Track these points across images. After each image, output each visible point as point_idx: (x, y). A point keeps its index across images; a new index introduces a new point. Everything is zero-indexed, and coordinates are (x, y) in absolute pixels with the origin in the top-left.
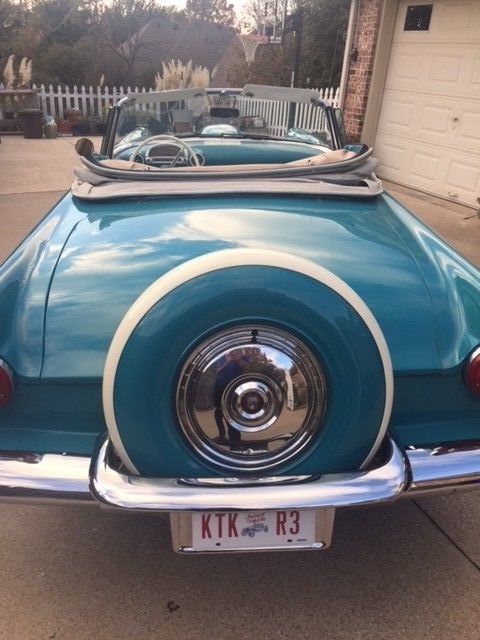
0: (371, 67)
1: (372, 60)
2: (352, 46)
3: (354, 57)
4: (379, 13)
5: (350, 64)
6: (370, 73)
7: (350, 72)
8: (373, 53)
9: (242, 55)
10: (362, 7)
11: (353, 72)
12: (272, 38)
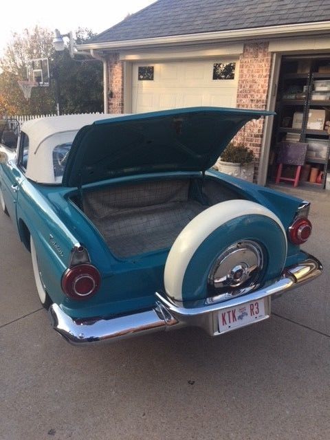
0: (123, 101)
1: (122, 97)
2: (108, 89)
3: (111, 95)
4: (123, 70)
5: (108, 100)
6: (123, 104)
7: (109, 104)
8: (123, 93)
9: (22, 94)
10: (111, 66)
11: (112, 104)
12: (41, 83)
